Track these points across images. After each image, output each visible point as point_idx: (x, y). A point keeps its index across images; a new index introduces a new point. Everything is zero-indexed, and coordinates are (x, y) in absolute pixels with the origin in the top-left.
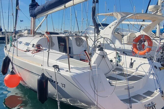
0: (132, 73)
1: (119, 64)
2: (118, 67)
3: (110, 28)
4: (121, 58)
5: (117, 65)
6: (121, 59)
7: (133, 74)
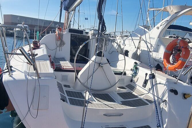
0: (141, 95)
1: (134, 79)
2: (132, 84)
3: (158, 28)
4: (138, 71)
5: (132, 81)
6: (137, 73)
7: (142, 97)
